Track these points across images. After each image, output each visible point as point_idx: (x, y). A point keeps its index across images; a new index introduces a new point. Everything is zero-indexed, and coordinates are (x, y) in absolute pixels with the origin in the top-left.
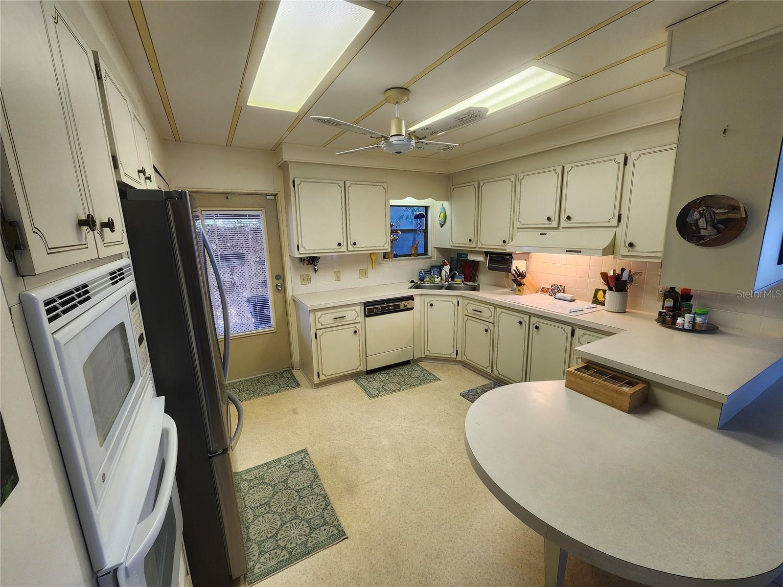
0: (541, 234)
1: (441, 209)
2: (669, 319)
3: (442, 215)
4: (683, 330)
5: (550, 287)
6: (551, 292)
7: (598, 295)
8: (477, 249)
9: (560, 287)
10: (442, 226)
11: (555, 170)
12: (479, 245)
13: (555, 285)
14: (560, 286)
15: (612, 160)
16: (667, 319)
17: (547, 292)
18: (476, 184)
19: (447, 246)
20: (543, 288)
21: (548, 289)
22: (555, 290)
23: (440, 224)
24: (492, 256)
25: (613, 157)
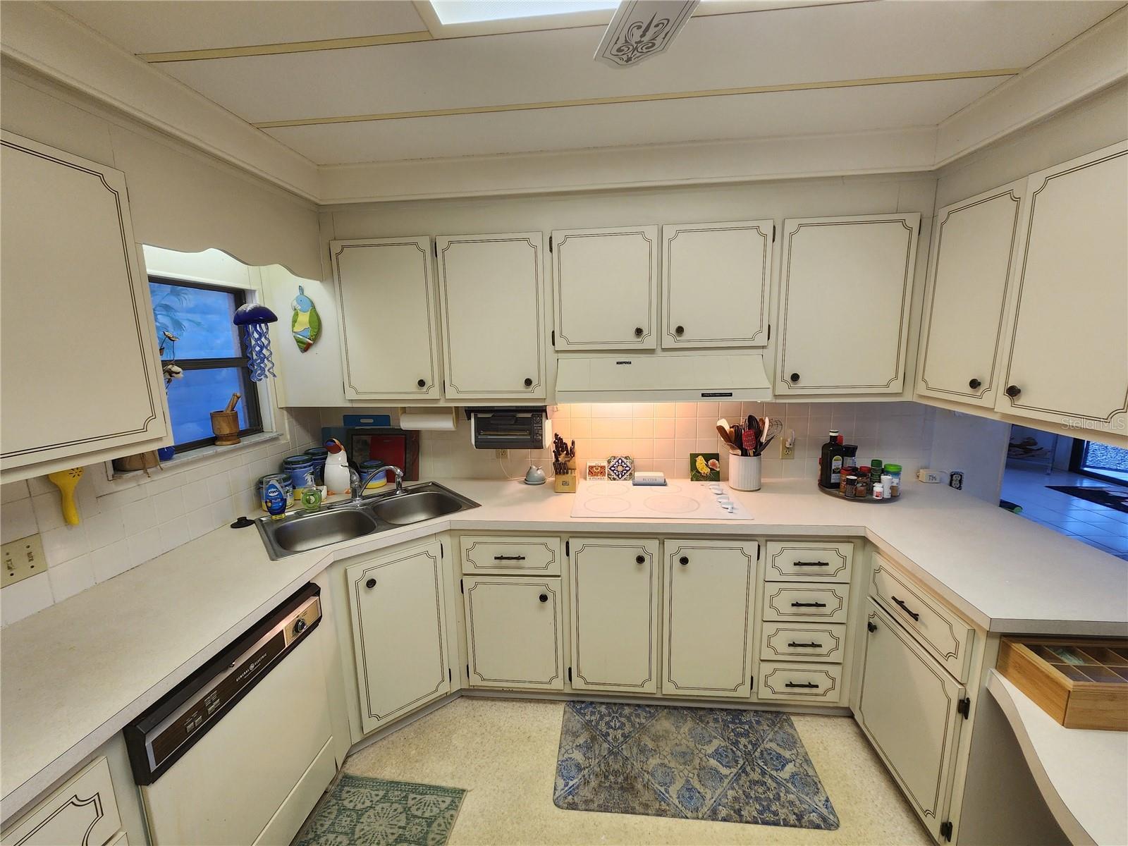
0: (618, 363)
1: (299, 301)
2: (862, 488)
3: (304, 318)
4: (883, 501)
5: (605, 464)
6: (612, 473)
7: (697, 464)
8: (442, 404)
9: (625, 461)
10: (305, 347)
11: (642, 233)
12: (451, 393)
13: (615, 458)
14: (626, 458)
15: (752, 228)
16: (859, 489)
17: (602, 473)
18: (425, 243)
19: (335, 400)
20: (591, 467)
21: (603, 467)
22: (621, 469)
23: (299, 341)
24: (480, 415)
25: (755, 224)
